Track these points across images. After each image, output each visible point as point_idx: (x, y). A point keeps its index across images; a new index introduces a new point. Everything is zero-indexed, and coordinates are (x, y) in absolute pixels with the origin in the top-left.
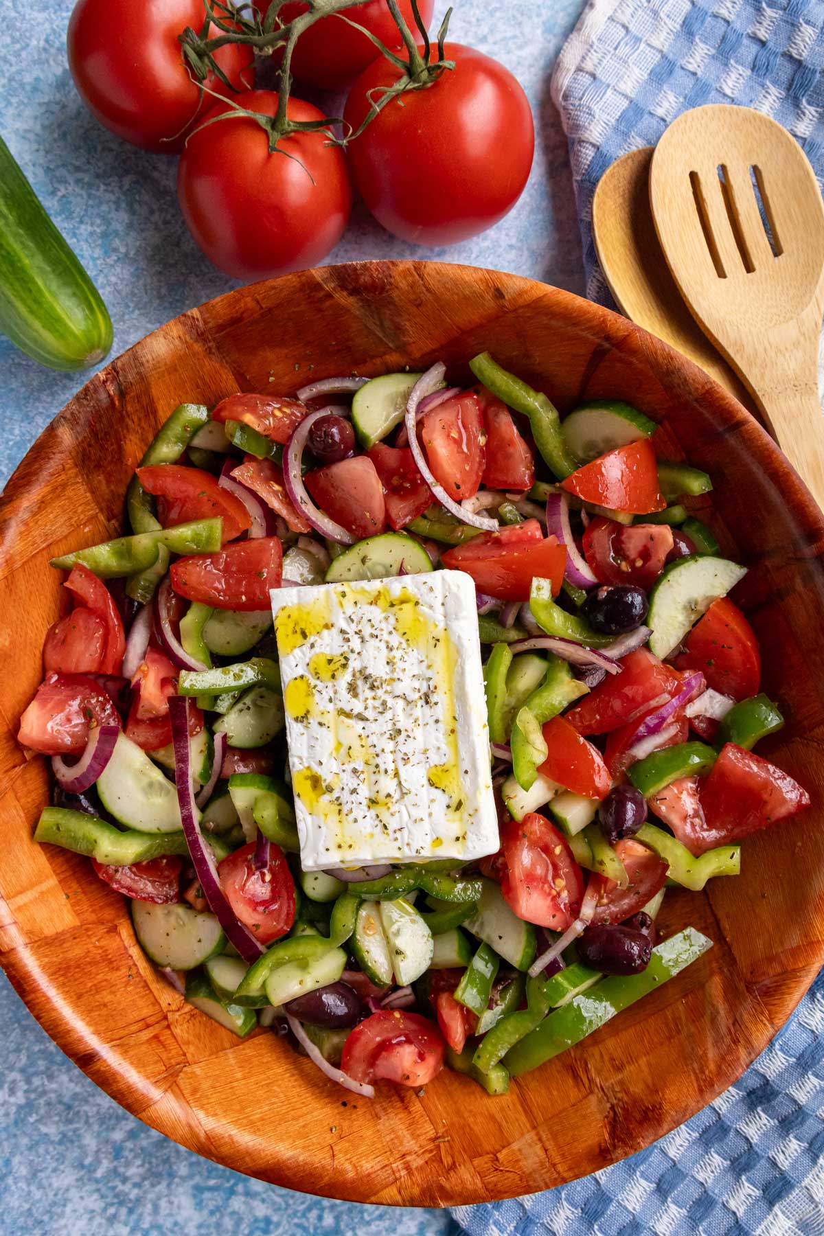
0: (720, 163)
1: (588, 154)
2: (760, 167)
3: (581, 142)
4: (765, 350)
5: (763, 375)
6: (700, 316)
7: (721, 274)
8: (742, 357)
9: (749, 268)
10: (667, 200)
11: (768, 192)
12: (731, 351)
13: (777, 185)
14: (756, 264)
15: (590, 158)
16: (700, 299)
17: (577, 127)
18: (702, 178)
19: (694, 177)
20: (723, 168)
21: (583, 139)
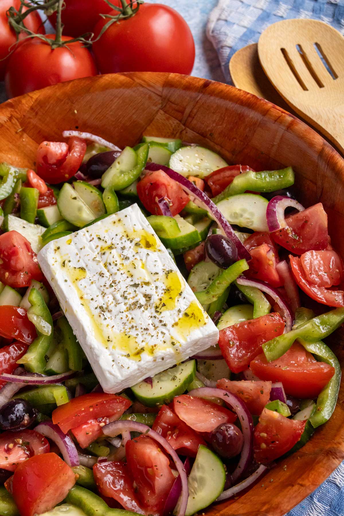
0: (297, 43)
1: (226, 52)
2: (319, 43)
3: (222, 47)
4: (334, 116)
5: (335, 128)
6: (294, 104)
7: (305, 88)
8: (321, 121)
9: (321, 85)
10: (269, 59)
11: (325, 53)
12: (315, 119)
13: (329, 49)
14: (324, 84)
15: (228, 53)
16: (294, 98)
17: (220, 42)
18: (288, 50)
19: (283, 51)
20: (299, 46)
21: (223, 45)
